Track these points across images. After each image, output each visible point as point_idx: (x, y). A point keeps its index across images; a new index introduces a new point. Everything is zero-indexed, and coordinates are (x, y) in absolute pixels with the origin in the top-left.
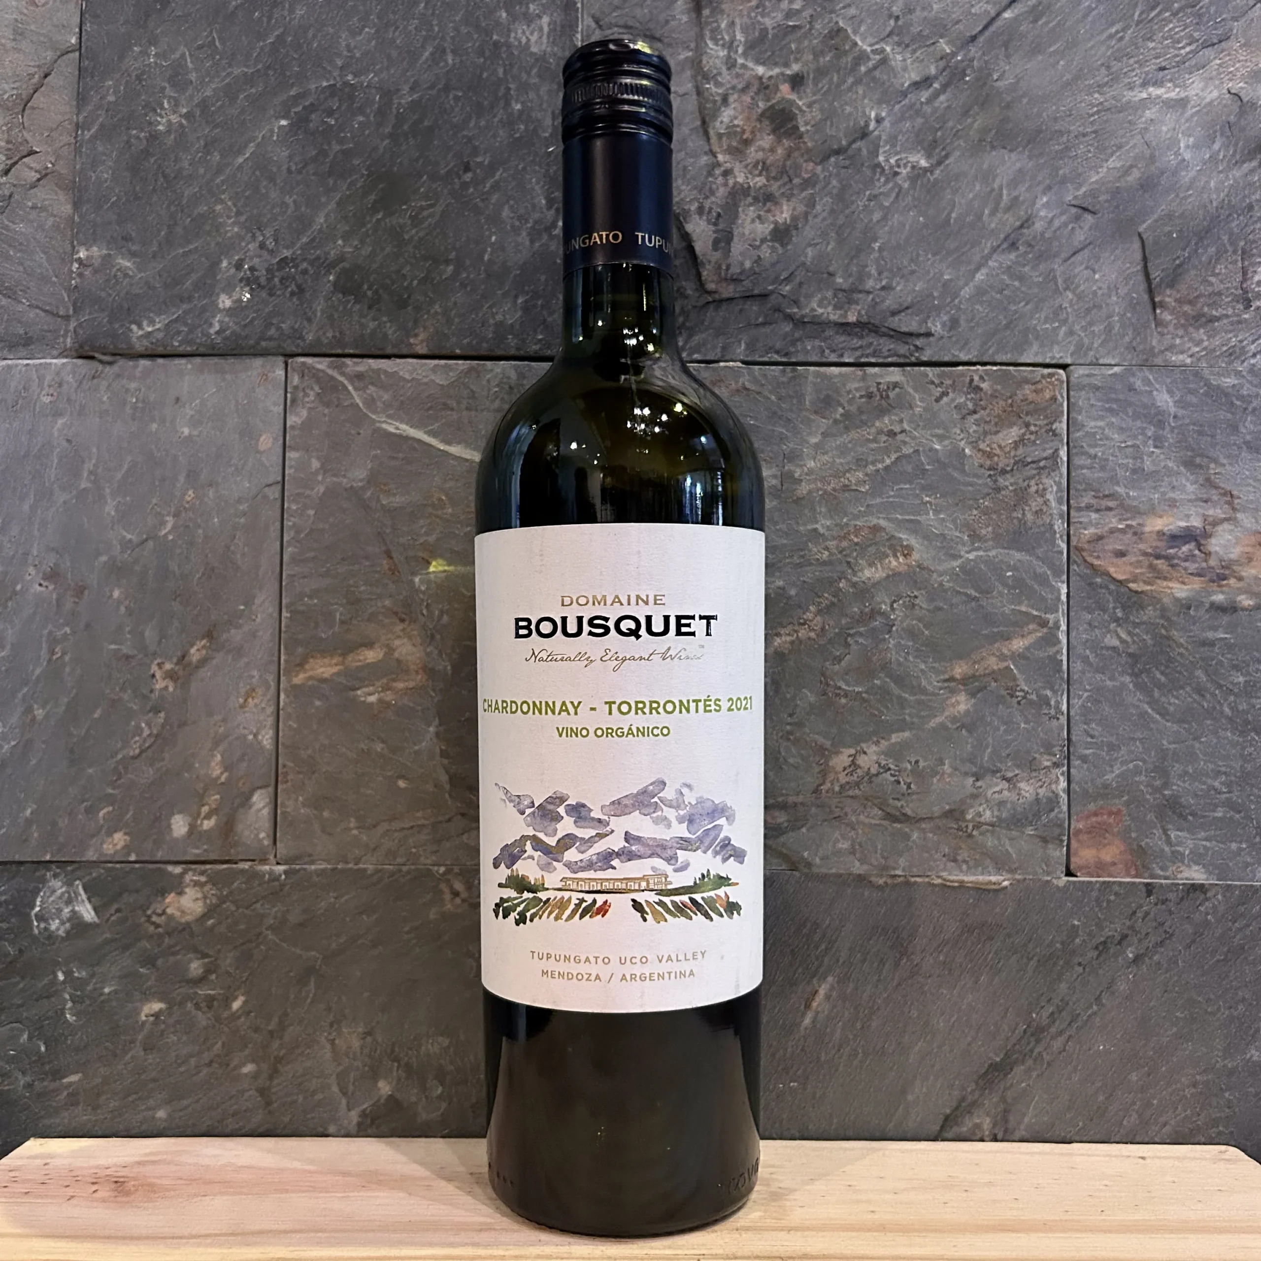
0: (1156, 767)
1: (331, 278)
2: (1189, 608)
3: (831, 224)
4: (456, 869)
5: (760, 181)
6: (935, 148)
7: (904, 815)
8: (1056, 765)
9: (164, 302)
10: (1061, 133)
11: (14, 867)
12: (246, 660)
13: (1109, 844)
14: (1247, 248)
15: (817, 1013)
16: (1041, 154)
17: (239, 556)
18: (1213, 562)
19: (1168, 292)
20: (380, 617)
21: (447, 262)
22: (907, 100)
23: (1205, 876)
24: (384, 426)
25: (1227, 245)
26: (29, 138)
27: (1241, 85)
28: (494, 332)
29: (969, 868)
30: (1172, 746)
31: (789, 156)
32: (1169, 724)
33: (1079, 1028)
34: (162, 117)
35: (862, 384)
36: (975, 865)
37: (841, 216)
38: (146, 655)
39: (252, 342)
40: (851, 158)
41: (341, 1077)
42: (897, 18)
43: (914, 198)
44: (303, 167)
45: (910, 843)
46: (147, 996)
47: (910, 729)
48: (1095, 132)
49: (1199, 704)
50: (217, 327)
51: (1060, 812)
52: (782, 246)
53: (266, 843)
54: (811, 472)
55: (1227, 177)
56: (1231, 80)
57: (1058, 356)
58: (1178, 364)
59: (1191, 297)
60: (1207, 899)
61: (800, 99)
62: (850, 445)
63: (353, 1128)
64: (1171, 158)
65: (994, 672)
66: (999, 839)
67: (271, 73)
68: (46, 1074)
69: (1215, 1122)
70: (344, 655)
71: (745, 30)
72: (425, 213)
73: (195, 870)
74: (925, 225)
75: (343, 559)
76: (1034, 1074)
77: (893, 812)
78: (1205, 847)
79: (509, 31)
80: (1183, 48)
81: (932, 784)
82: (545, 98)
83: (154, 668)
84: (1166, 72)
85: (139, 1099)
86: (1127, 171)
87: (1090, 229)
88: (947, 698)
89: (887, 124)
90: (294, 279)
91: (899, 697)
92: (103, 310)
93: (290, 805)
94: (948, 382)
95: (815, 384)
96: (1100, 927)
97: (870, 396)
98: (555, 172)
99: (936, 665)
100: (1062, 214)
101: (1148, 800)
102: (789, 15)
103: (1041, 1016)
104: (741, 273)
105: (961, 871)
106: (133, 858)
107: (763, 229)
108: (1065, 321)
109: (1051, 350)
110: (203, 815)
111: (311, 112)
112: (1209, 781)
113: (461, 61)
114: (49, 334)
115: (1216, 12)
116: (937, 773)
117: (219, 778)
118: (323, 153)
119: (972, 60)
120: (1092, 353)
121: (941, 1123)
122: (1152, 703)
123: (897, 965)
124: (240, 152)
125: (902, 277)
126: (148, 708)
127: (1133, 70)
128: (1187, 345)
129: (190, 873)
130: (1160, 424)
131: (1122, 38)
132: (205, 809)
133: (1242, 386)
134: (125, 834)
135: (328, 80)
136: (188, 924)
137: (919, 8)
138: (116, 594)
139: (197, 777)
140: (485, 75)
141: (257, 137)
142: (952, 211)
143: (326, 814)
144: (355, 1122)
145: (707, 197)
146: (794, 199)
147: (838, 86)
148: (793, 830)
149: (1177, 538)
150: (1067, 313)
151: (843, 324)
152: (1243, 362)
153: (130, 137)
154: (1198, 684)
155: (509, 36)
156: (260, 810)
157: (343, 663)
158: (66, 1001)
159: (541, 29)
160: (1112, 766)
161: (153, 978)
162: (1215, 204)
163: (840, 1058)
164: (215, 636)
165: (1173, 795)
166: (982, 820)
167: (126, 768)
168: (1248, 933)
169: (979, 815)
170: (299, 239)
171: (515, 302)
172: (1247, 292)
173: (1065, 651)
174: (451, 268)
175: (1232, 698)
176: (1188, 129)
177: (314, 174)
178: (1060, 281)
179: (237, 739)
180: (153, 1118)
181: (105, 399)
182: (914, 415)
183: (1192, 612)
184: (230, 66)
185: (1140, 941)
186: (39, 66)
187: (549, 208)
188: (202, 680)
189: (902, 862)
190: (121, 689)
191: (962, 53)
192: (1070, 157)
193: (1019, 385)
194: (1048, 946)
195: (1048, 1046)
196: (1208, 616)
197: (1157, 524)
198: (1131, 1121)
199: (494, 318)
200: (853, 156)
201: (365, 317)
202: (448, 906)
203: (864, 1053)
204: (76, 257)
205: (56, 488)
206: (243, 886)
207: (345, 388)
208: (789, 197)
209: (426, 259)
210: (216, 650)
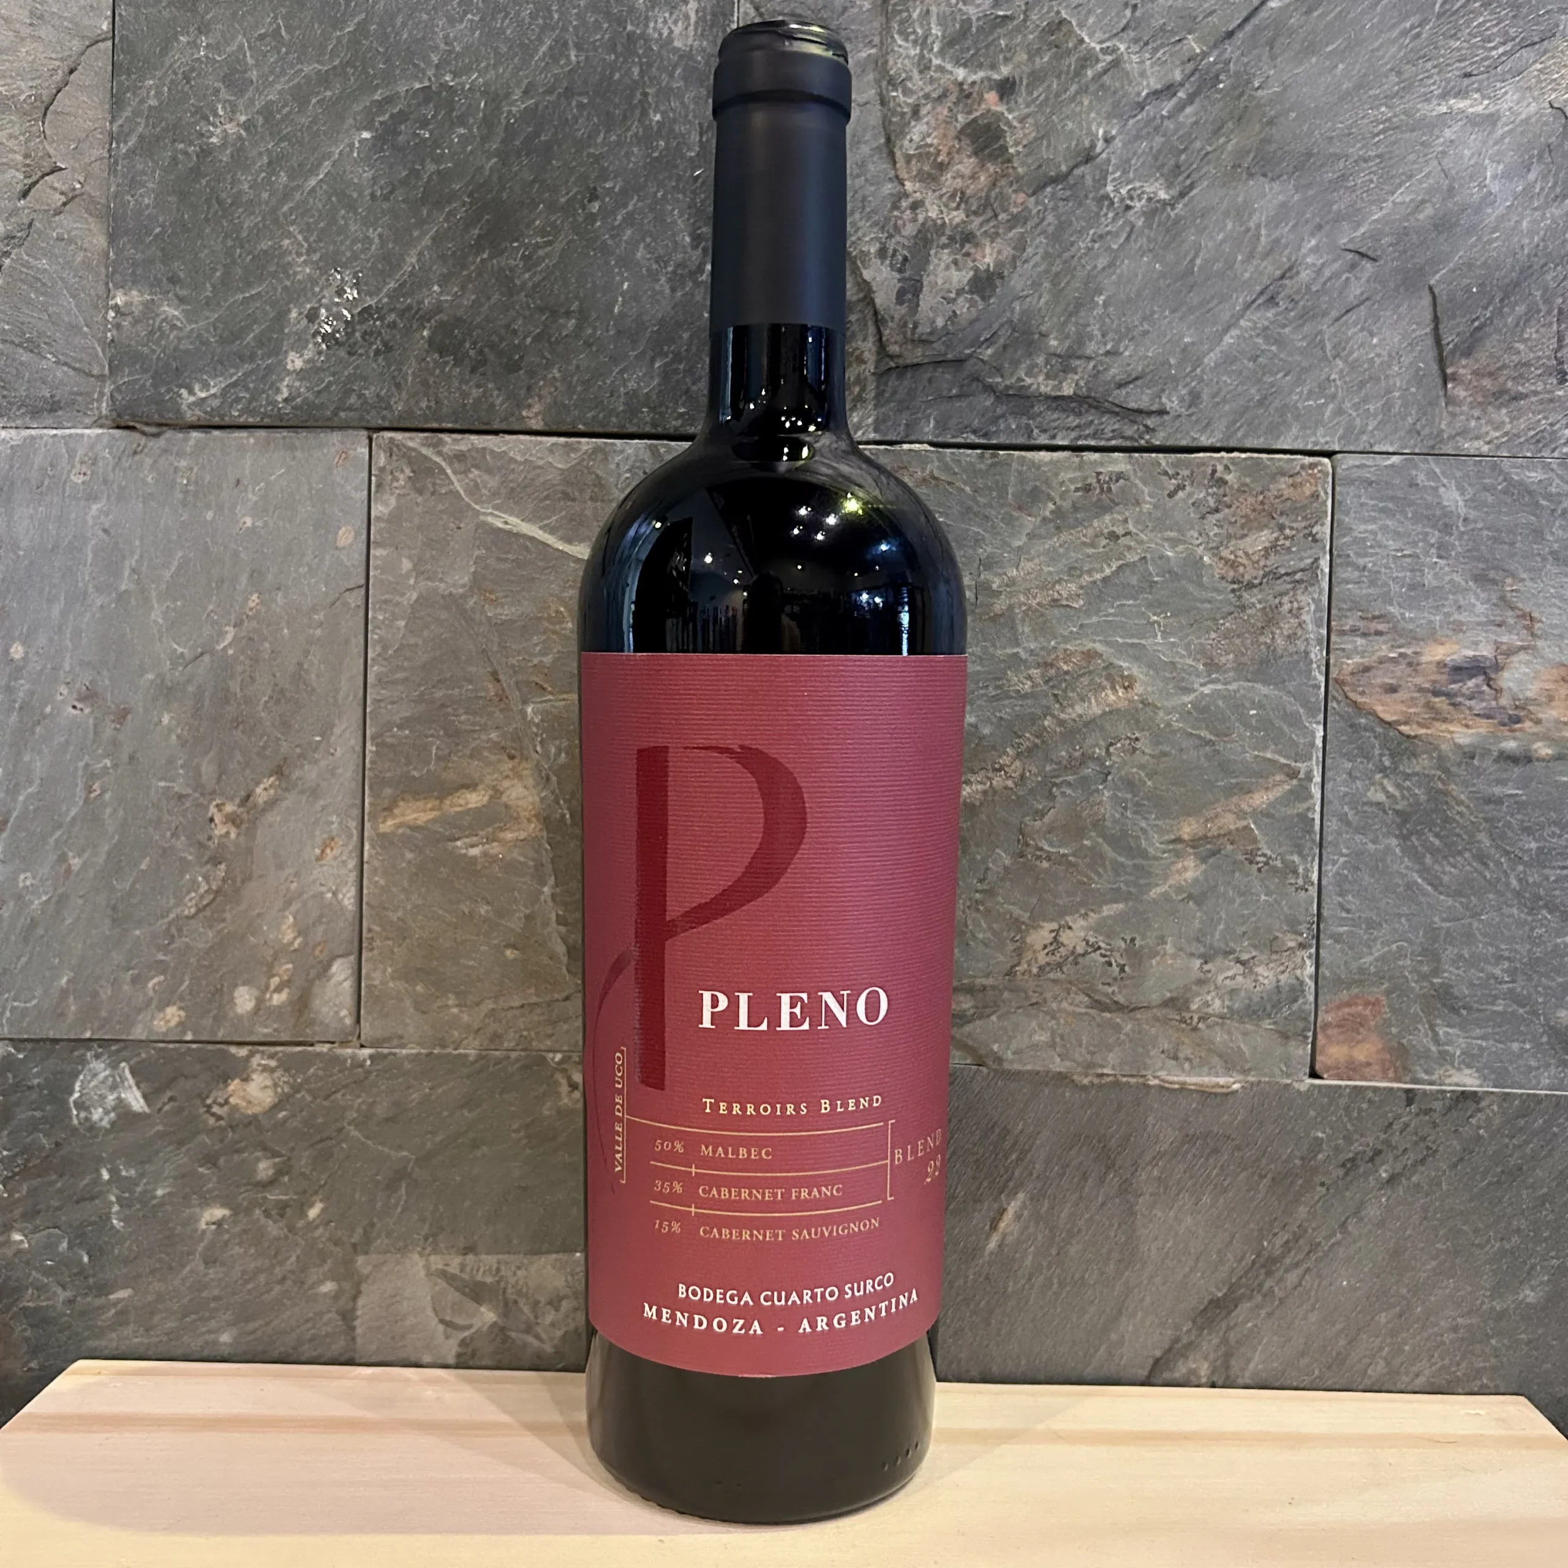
0: (1424, 950)
1: (425, 333)
2: (1473, 758)
3: (1047, 271)
5: (958, 216)
6: (1177, 176)
7: (1116, 1003)
8: (1302, 946)
9: (221, 361)
10: (1337, 157)
11: (48, 1045)
12: (322, 802)
13: (1364, 1041)
15: (1004, 1236)
16: (1310, 185)
17: (313, 676)
18: (1504, 701)
19: (1464, 362)
20: (486, 754)
21: (568, 314)
22: (1144, 113)
23: (1478, 1082)
24: (490, 519)
25: (1540, 303)
26: (52, 152)
28: (625, 404)
29: (1192, 1067)
30: (1444, 925)
31: (994, 185)
32: (1442, 897)
33: (1319, 1260)
34: (216, 126)
35: (1078, 474)
36: (1199, 1064)
37: (1058, 261)
38: (202, 794)
39: (328, 413)
40: (1072, 187)
41: (437, 1300)
42: (1135, 7)
43: (1149, 241)
44: (391, 192)
45: (1122, 1037)
46: (206, 1201)
47: (1126, 900)
48: (1377, 156)
49: (1480, 873)
50: (285, 393)
51: (1305, 1003)
52: (983, 298)
53: (348, 1021)
54: (1012, 582)
55: (1544, 216)
56: (1554, 90)
57: (1322, 441)
58: (1472, 452)
59: (1492, 368)
60: (1479, 1110)
61: (1010, 111)
62: (1061, 550)
63: (451, 1360)
64: (1474, 193)
65: (1230, 832)
67: (350, 70)
68: (90, 1288)
69: (1479, 1373)
70: (441, 798)
71: (942, 21)
72: (541, 253)
73: (263, 1052)
74: (1163, 275)
75: (439, 681)
76: (1263, 1313)
77: (1104, 999)
78: (1480, 1047)
79: (647, 18)
80: (1495, 48)
81: (1151, 966)
83: (213, 810)
84: (1473, 79)
85: (201, 1319)
86: (1418, 206)
87: (1368, 281)
88: (1173, 863)
89: (1118, 143)
90: (380, 333)
91: (1114, 862)
92: (145, 371)
93: (376, 975)
94: (1186, 473)
95: (1020, 472)
96: (1348, 1139)
97: (1087, 489)
98: (703, 201)
99: (1160, 823)
100: (1334, 260)
101: (1413, 989)
103: (1274, 1245)
104: (931, 333)
105: (1183, 1070)
106: (189, 1037)
107: (961, 277)
108: (1334, 397)
109: (1315, 434)
110: (272, 987)
111: (401, 122)
112: (1489, 968)
113: (587, 58)
114: (80, 398)
116: (1157, 954)
117: (291, 944)
118: (415, 174)
119: (1227, 62)
120: (1365, 438)
121: (1148, 1367)
122: (1424, 871)
123: (1101, 1181)
124: (313, 171)
125: (1131, 340)
126: (206, 858)
127: (1431, 77)
128: (1484, 429)
129: (258, 1056)
130: (1447, 529)
131: (1418, 35)
132: (275, 981)
133: (1550, 482)
134: (180, 1008)
135: (421, 82)
136: (255, 1116)
138: (166, 719)
139: (266, 943)
140: (617, 76)
141: (330, 155)
142: (1196, 256)
143: (419, 988)
144: (453, 1353)
145: (890, 236)
146: (999, 240)
147: (1058, 95)
148: (981, 1018)
149: (1459, 671)
150: (1336, 387)
151: (1057, 398)
152: (1553, 451)
153: (176, 150)
154: (1480, 849)
155: (647, 26)
156: (340, 983)
157: (440, 809)
158: (112, 1203)
159: (687, 17)
160: (1370, 947)
161: (215, 1179)
162: (1526, 251)
163: (1032, 1288)
164: (286, 772)
165: (1442, 984)
166: (1210, 1010)
167: (180, 930)
168: (1528, 1151)
169: (1207, 1004)
170: (386, 283)
171: (652, 367)
172: (1562, 363)
173: (1318, 808)
174: (572, 322)
175: (1521, 868)
176: (1498, 152)
177: (403, 201)
178: (1328, 347)
179: (313, 896)
180: (216, 1342)
181: (149, 479)
182: (1141, 513)
183: (1476, 762)
184: (299, 61)
185: (1396, 1158)
186: (62, 60)
187: (695, 247)
188: (270, 826)
189: (1112, 1058)
190: (173, 835)
191: (1216, 53)
192: (1347, 188)
193: (1273, 478)
194: (1285, 1161)
195: (1281, 1280)
196: (1495, 767)
197: (1437, 653)
198: (1378, 1369)
199: (625, 386)
200: (1075, 184)
201: (467, 382)
202: (566, 1100)
203: (1060, 1284)
204: (111, 303)
205: (91, 589)
206: (321, 1073)
207: (442, 471)
208: (993, 237)
209: (541, 310)
210: (287, 790)
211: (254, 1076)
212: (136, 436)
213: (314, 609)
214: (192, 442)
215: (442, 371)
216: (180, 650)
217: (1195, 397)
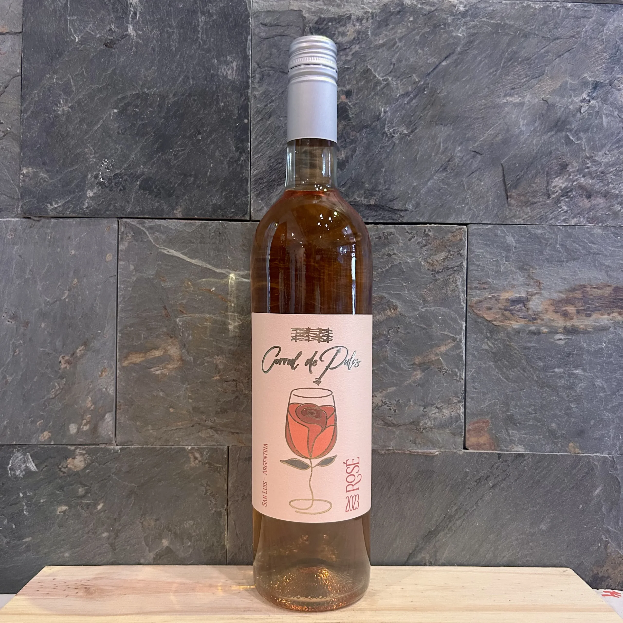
0: (503, 402)
1: (138, 183)
2: (519, 333)
3: (363, 160)
4: (196, 447)
6: (410, 125)
7: (393, 423)
8: (459, 402)
9: (62, 194)
10: (468, 118)
12: (101, 355)
13: (483, 436)
14: (549, 171)
16: (458, 128)
17: (98, 309)
18: (530, 312)
19: (514, 191)
20: (162, 336)
21: (191, 176)
22: (398, 103)
23: (524, 450)
24: (162, 251)
25: (540, 170)
27: (548, 96)
28: (212, 208)
29: (421, 447)
30: (511, 393)
31: (344, 129)
32: (510, 383)
33: (468, 516)
34: (60, 108)
35: (376, 233)
36: (423, 445)
37: (368, 156)
38: (57, 353)
39: (102, 212)
40: (373, 129)
41: (146, 538)
42: (394, 64)
43: (401, 148)
44: (125, 132)
45: (396, 436)
46: (60, 504)
47: (396, 386)
48: (483, 117)
49: (523, 375)
50: (86, 205)
51: (461, 422)
52: (342, 170)
53: (112, 436)
55: (541, 139)
56: (544, 94)
57: (464, 220)
58: (517, 223)
59: (523, 193)
60: (524, 460)
61: (350, 102)
63: (151, 561)
64: (516, 130)
65: (432, 361)
66: (434, 433)
67: (109, 87)
68: (15, 537)
69: (526, 556)
70: (145, 353)
72: (180, 153)
73: (80, 448)
74: (406, 161)
75: (145, 310)
76: (448, 536)
77: (388, 422)
78: (525, 438)
79: (218, 69)
80: (523, 79)
81: (405, 410)
82: (235, 100)
83: (60, 358)
84: (515, 90)
85: (57, 548)
86: (496, 136)
87: (479, 162)
88: (412, 372)
89: (389, 113)
90: (121, 183)
91: (391, 372)
92: (34, 197)
93: (122, 419)
94: (415, 232)
96: (478, 472)
97: (380, 238)
98: (239, 135)
99: (408, 358)
100: (467, 155)
101: (500, 417)
102: (346, 62)
103: (452, 511)
105: (418, 448)
106: (52, 443)
108: (467, 204)
109: (461, 217)
110: (83, 424)
111: (128, 106)
112: (527, 409)
113: (196, 83)
114: (10, 207)
115: (538, 62)
116: (407, 405)
117: (90, 408)
118: (134, 125)
119: (428, 84)
120: (479, 218)
121: (407, 557)
122: (503, 374)
123: (389, 488)
124: (96, 124)
125: (394, 184)
126: (58, 377)
127: (500, 89)
128: (522, 215)
129: (78, 449)
130: (508, 251)
131: (495, 75)
132: (84, 421)
133: (545, 233)
134: (49, 432)
135: (136, 91)
136: (78, 472)
137: (404, 61)
138: (43, 325)
139: (81, 407)
140: (207, 89)
141: (103, 118)
142: (417, 154)
143: (138, 423)
144: (152, 558)
146: (347, 149)
147: (367, 96)
149: (514, 302)
150: (469, 200)
151: (368, 205)
152: (546, 222)
153: (45, 116)
154: (523, 366)
155: (218, 71)
156: (109, 422)
157: (145, 357)
158: (24, 506)
159: (233, 68)
160: (484, 402)
161: (62, 496)
162: (535, 151)
164: (87, 344)
165: (510, 415)
166: (427, 426)
167: (49, 404)
168: (542, 474)
169: (426, 423)
170: (123, 165)
171: (222, 195)
172: (549, 191)
173: (464, 352)
174: (192, 179)
175: (538, 372)
176: (524, 116)
177: (130, 135)
178: (465, 186)
179: (99, 390)
180: (63, 557)
181: (36, 237)
182: (399, 246)
183: (521, 335)
184: (91, 84)
185: (495, 478)
186: (2, 83)
187: (237, 151)
189: (392, 444)
190: (46, 368)
191: (423, 81)
192: (471, 129)
193: (446, 233)
194: (455, 480)
195: (454, 524)
196: (527, 336)
197: (505, 295)
198: (489, 556)
199: (212, 202)
200: (374, 129)
201: (153, 201)
202: (193, 464)
203: (375, 527)
204: (21, 172)
205: (14, 277)
206: (102, 455)
207: (145, 233)
208: (344, 148)
209: (181, 174)
210: (88, 351)
211: (77, 457)
212: (30, 220)
213: (98, 284)
214: (52, 223)
215: (144, 197)
216: (48, 300)
217: (418, 205)
